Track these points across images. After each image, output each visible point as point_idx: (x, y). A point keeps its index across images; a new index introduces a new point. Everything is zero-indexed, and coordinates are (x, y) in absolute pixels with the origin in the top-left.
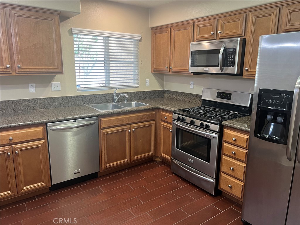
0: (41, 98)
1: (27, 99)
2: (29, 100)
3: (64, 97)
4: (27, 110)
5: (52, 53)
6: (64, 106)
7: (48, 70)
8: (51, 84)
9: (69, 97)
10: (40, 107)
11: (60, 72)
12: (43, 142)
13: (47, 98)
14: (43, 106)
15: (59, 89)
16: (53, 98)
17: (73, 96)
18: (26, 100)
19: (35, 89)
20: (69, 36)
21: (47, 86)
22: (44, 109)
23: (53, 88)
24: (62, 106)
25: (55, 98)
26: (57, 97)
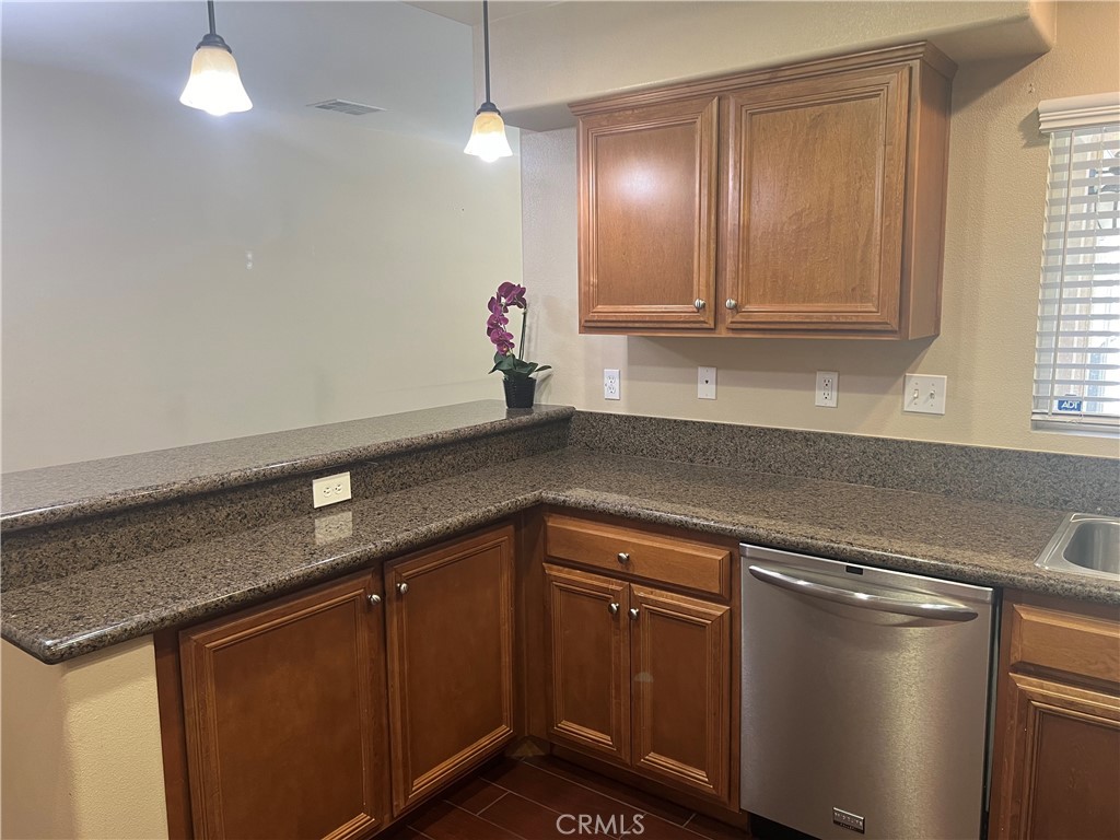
0: (852, 438)
1: (801, 433)
2: (808, 438)
3: (952, 446)
4: (795, 474)
5: (862, 241)
6: (948, 493)
7: (834, 319)
8: (901, 380)
9: (978, 450)
10: (845, 473)
11: (889, 328)
12: (719, 613)
13: (878, 439)
14: (857, 470)
15: (939, 405)
16: (902, 442)
17: (1001, 451)
18: (796, 433)
19: (835, 394)
20: (1025, 146)
21: (884, 390)
22: (856, 482)
23: (908, 397)
24: (937, 489)
25: (910, 444)
26: (920, 443)
